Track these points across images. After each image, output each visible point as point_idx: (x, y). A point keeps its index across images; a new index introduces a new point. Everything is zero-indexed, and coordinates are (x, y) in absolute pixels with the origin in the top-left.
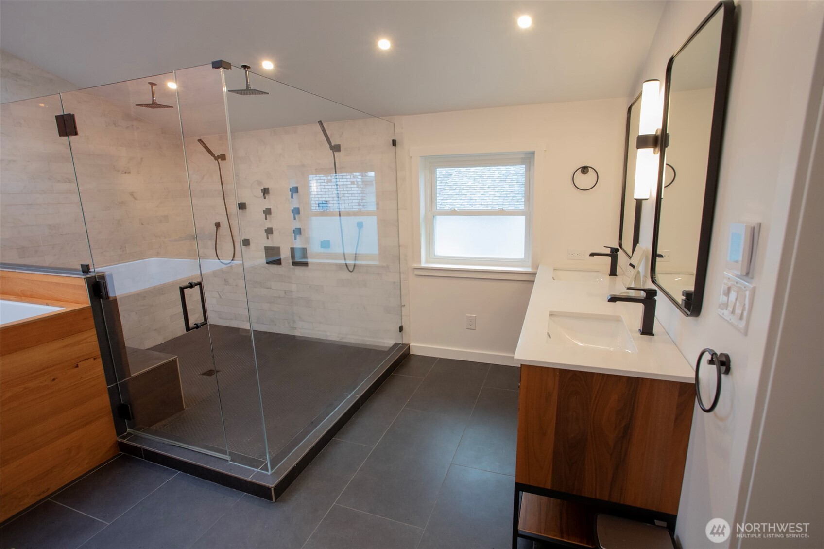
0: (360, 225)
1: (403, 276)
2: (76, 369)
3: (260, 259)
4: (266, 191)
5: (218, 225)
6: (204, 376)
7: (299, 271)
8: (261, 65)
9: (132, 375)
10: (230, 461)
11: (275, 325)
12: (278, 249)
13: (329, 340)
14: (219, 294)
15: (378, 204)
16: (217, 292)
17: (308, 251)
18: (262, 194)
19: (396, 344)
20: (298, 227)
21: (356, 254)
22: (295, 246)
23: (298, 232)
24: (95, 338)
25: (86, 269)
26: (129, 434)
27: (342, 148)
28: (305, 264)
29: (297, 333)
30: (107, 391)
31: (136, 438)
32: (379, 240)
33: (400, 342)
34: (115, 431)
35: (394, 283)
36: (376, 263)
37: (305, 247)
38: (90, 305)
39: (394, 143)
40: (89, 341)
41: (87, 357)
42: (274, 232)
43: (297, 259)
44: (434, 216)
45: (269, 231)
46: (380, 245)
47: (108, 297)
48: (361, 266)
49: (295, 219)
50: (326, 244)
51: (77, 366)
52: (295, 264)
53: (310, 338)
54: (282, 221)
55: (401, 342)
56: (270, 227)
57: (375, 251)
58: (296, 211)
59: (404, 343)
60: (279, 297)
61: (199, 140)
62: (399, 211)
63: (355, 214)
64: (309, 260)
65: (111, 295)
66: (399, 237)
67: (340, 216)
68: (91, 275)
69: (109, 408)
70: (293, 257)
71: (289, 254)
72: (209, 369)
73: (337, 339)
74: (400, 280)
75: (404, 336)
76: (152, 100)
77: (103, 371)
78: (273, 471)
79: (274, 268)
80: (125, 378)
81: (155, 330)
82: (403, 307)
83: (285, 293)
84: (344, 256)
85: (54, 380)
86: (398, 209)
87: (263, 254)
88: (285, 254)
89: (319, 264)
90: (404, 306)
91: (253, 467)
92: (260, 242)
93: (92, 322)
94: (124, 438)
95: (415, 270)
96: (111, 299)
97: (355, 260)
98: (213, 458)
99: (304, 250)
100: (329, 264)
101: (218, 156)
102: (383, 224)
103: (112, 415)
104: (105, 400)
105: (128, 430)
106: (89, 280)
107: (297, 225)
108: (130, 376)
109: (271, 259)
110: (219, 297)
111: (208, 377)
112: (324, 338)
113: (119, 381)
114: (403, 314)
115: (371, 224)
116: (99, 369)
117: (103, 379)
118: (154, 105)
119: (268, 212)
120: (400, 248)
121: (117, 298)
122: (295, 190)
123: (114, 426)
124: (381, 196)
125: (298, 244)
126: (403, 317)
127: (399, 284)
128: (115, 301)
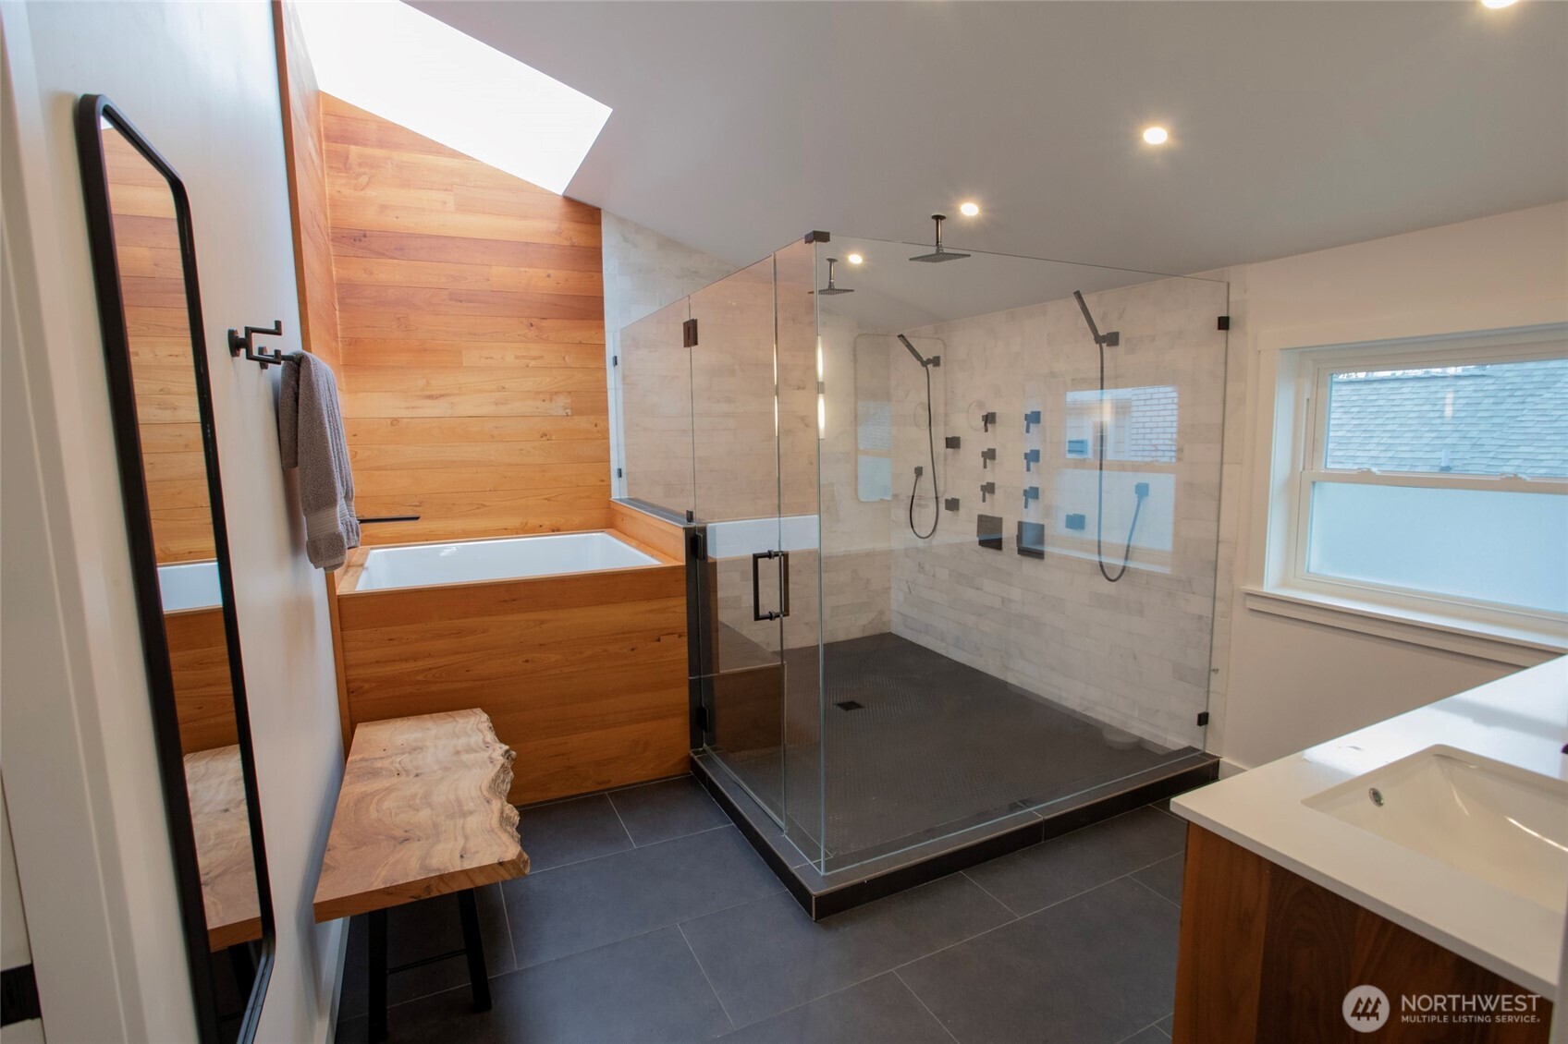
0: (1142, 491)
1: (1219, 606)
2: (658, 643)
3: (971, 535)
4: (989, 419)
5: (919, 471)
6: (839, 708)
7: (1028, 564)
8: (959, 210)
9: (721, 672)
10: (787, 834)
11: (981, 656)
12: (1000, 520)
13: (1063, 706)
14: (909, 587)
15: (1180, 450)
16: (907, 582)
17: (1046, 532)
18: (983, 423)
19: (1190, 749)
20: (1035, 485)
21: (1128, 546)
22: (1026, 520)
23: (1032, 494)
24: (684, 609)
25: (690, 517)
26: (704, 751)
27: (1122, 340)
28: (1039, 555)
29: (1011, 679)
30: (687, 683)
31: (708, 760)
32: (1177, 523)
33: (1199, 746)
34: (689, 740)
35: (1200, 617)
36: (1167, 570)
37: (1041, 523)
38: (684, 564)
39: (1224, 323)
40: (676, 611)
41: (670, 631)
42: (996, 491)
43: (1026, 545)
44: (1314, 483)
45: (989, 489)
46: (1176, 535)
47: (705, 557)
48: (1137, 571)
49: (1028, 469)
50: (1076, 522)
51: (659, 640)
52: (1024, 552)
53: (1032, 693)
54: (1010, 473)
55: (1200, 748)
56: (991, 481)
57: (1167, 544)
58: (1033, 457)
59: (1207, 751)
60: (993, 608)
61: (899, 336)
62: (1225, 466)
63: (1136, 468)
64: (1048, 549)
65: (710, 554)
66: (1219, 521)
67: (1101, 469)
68: (693, 525)
69: (687, 708)
70: (1019, 538)
71: (1015, 532)
72: (849, 700)
73: (1078, 709)
74: (1213, 615)
75: (1208, 735)
76: (828, 284)
77: (686, 655)
78: (829, 874)
79: (990, 554)
80: (712, 673)
81: (807, 624)
82: (1213, 674)
83: (1003, 602)
84: (1099, 546)
85: (633, 649)
86: (1222, 463)
87: (974, 527)
88: (1009, 532)
89: (1066, 558)
90: (1216, 671)
91: (808, 856)
92: (974, 506)
93: (683, 586)
94: (696, 753)
95: (1248, 597)
96: (710, 561)
97: (1126, 558)
98: (770, 821)
99: (1040, 529)
100: (1079, 560)
101: (928, 359)
102: (1187, 490)
103: (688, 717)
104: (681, 695)
105: (705, 745)
106: (687, 531)
107: (1030, 481)
108: (718, 672)
109: (985, 537)
110: (907, 591)
111: (842, 711)
112: (1056, 701)
113: (704, 674)
114: (1212, 688)
115: (1164, 488)
116: (683, 651)
117: (686, 666)
118: (831, 290)
119: (990, 455)
120: (1220, 545)
121: (718, 561)
122: (1034, 418)
123: (689, 733)
124: (1187, 433)
125: (1032, 516)
126: (1211, 694)
127: (1210, 622)
128: (715, 564)
